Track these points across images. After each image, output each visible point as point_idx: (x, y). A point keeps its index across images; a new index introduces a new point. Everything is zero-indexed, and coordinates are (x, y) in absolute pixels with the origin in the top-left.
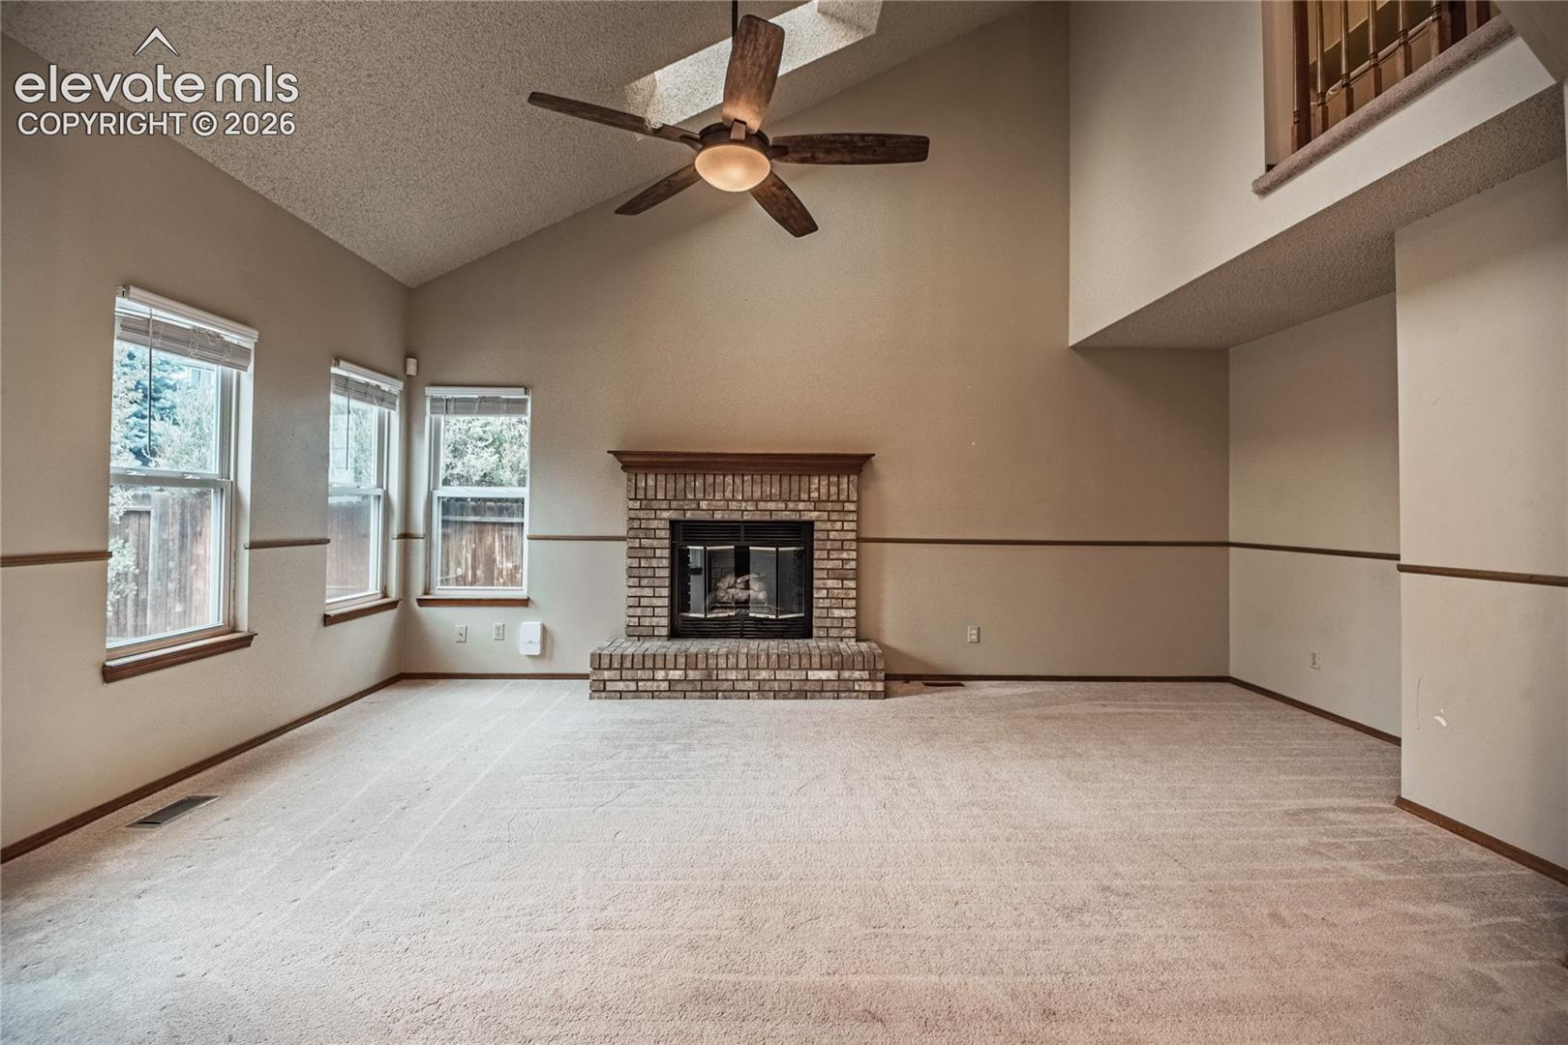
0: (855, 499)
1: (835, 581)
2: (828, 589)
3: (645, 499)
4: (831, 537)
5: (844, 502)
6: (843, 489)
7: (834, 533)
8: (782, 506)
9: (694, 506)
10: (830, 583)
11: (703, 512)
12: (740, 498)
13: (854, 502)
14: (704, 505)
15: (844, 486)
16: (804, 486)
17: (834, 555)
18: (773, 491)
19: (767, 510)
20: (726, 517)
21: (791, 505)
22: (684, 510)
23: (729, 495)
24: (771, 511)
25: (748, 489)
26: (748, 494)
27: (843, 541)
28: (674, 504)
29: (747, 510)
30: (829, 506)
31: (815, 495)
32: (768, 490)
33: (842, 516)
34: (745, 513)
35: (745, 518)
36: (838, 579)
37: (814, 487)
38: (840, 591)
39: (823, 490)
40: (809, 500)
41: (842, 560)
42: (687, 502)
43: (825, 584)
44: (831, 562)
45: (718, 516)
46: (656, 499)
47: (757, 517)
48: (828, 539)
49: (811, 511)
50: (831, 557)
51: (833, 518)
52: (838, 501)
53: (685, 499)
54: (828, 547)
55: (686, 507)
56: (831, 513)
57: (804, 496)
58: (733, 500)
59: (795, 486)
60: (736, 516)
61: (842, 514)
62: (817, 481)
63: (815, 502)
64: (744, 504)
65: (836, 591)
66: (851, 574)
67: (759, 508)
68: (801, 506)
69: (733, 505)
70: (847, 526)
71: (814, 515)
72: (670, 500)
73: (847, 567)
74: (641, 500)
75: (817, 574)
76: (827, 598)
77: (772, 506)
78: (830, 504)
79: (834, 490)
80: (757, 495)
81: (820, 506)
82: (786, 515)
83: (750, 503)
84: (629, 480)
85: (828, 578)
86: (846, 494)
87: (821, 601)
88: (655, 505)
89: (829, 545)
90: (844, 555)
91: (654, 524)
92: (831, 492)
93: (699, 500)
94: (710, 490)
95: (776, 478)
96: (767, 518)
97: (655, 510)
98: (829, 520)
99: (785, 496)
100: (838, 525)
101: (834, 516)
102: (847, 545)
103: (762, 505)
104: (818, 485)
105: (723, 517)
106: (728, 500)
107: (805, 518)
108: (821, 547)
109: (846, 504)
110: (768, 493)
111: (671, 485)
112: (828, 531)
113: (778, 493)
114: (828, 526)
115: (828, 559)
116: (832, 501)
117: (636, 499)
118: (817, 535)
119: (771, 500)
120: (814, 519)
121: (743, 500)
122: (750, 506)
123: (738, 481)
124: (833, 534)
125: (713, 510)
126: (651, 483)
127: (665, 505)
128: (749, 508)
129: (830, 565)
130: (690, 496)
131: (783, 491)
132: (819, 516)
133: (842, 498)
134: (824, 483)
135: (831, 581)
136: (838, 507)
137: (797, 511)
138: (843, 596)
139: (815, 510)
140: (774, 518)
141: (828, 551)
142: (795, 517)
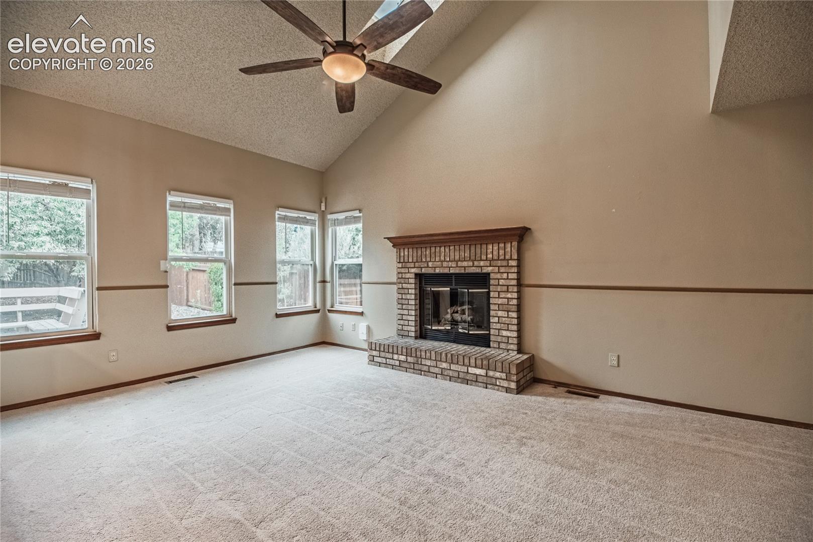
0: (516, 258)
1: (503, 312)
2: (499, 317)
3: (404, 262)
4: (501, 283)
5: (508, 260)
6: (508, 251)
7: (502, 280)
8: (471, 264)
9: (426, 265)
10: (500, 313)
11: (430, 269)
12: (448, 260)
13: (515, 260)
14: (430, 264)
15: (508, 249)
16: (484, 251)
17: (503, 295)
18: (466, 255)
19: (463, 267)
20: (441, 272)
21: (476, 263)
22: (421, 268)
23: (442, 258)
24: (465, 267)
25: (452, 254)
26: (452, 257)
27: (508, 286)
28: (417, 264)
29: (452, 267)
30: (499, 263)
31: (490, 256)
32: (463, 254)
33: (507, 270)
34: (451, 269)
35: (451, 272)
36: (506, 311)
37: (490, 251)
38: (507, 319)
39: (495, 253)
40: (486, 260)
41: (508, 298)
42: (422, 263)
43: (497, 314)
44: (500, 300)
45: (437, 271)
46: (408, 262)
47: (457, 271)
48: (499, 285)
49: (488, 266)
50: (501, 296)
51: (501, 271)
52: (505, 259)
53: (421, 261)
54: (499, 290)
55: (422, 266)
56: (500, 268)
57: (484, 257)
58: (445, 261)
59: (478, 251)
60: (446, 271)
61: (507, 268)
62: (491, 247)
63: (490, 261)
64: (450, 263)
65: (504, 319)
66: (515, 308)
67: (459, 265)
68: (482, 263)
69: (445, 264)
70: (511, 276)
71: (490, 268)
72: (415, 262)
73: (510, 303)
74: (402, 263)
75: (492, 307)
76: (499, 323)
77: (465, 264)
78: (499, 262)
79: (501, 252)
80: (457, 258)
81: (494, 263)
82: (474, 270)
83: (453, 263)
84: (397, 252)
85: (499, 310)
86: (510, 254)
87: (495, 324)
88: (409, 265)
89: (499, 289)
90: (509, 295)
91: (408, 276)
92: (500, 254)
93: (428, 262)
94: (433, 256)
95: (467, 247)
96: (463, 271)
97: (408, 268)
98: (499, 272)
99: (473, 258)
100: (505, 276)
101: (502, 270)
102: (510, 289)
103: (460, 264)
104: (492, 250)
105: (440, 271)
106: (442, 262)
107: (484, 271)
108: (494, 290)
109: (510, 262)
110: (463, 256)
111: (415, 254)
112: (499, 279)
113: (469, 256)
114: (498, 276)
115: (499, 297)
116: (501, 260)
117: (400, 262)
118: (492, 282)
119: (465, 261)
120: (490, 271)
121: (450, 261)
122: (454, 264)
123: (447, 250)
124: (501, 282)
125: (435, 267)
126: (406, 253)
127: (412, 265)
128: (453, 266)
129: (500, 301)
130: (424, 260)
131: (471, 254)
132: (493, 270)
133: (508, 257)
134: (496, 248)
135: (501, 312)
136: (505, 263)
137: (479, 267)
138: (509, 323)
139: (490, 266)
140: (467, 271)
141: (499, 292)
142: (478, 270)
